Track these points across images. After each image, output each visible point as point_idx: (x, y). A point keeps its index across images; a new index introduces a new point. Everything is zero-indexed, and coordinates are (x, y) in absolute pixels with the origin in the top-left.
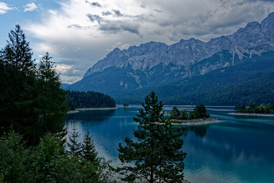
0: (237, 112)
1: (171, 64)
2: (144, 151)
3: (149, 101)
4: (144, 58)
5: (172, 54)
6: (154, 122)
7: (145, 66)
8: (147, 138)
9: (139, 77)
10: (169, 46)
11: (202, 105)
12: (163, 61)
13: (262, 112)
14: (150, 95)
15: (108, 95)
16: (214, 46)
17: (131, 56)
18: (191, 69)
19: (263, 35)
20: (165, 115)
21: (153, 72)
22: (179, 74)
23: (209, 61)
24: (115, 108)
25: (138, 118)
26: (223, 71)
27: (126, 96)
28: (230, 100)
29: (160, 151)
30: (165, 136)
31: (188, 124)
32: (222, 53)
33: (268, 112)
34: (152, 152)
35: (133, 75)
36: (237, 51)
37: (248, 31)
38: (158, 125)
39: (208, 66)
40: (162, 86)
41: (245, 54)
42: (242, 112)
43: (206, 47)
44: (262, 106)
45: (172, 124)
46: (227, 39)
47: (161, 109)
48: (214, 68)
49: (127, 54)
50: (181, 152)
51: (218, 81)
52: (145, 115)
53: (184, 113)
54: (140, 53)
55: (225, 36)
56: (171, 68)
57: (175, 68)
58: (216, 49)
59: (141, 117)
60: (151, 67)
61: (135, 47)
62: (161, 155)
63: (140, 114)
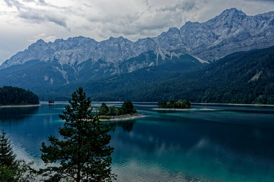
0: (160, 108)
1: (100, 61)
2: (70, 149)
3: (77, 97)
4: (72, 53)
5: (102, 51)
6: (82, 118)
7: (73, 61)
9: (66, 72)
10: (98, 42)
11: (129, 101)
12: (92, 57)
13: (180, 107)
14: (77, 91)
15: (30, 91)
16: (141, 46)
17: (57, 49)
18: (120, 67)
19: (181, 40)
20: (94, 111)
21: (81, 68)
22: (108, 71)
23: (136, 60)
24: (39, 105)
25: (64, 115)
26: (148, 70)
27: (51, 92)
28: (153, 96)
29: (88, 148)
30: (92, 132)
31: (117, 119)
32: (147, 53)
33: (184, 107)
34: (79, 149)
35: (59, 70)
36: (160, 52)
37: (169, 36)
38: (86, 122)
39: (136, 64)
40: (91, 82)
41: (167, 55)
42: (163, 107)
43: (134, 47)
44: (180, 102)
45: (100, 120)
46: (153, 41)
47: (89, 106)
48: (141, 66)
49: (53, 47)
50: (109, 147)
51: (144, 79)
52: (72, 112)
53: (112, 108)
54: (67, 47)
55: (151, 37)
56: (100, 64)
57: (104, 65)
58: (143, 49)
59: (67, 114)
60: (79, 62)
61: (62, 40)
62: (88, 152)
63: (67, 111)
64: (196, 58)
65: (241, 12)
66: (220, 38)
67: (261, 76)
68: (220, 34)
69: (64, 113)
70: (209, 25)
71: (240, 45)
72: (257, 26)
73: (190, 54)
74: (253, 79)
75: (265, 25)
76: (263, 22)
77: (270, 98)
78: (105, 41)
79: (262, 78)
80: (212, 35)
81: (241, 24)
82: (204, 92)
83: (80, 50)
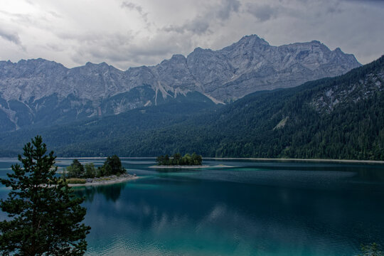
0: (160, 165)
1: (72, 97)
2: (18, 233)
3: (32, 151)
4: (26, 83)
5: (74, 81)
6: (40, 183)
7: (27, 96)
8: (26, 210)
9: (15, 112)
10: (68, 69)
11: (116, 156)
12: (58, 91)
13: (187, 163)
14: (33, 142)
16: (133, 78)
18: (102, 106)
19: (189, 72)
20: (60, 171)
21: (40, 107)
22: (84, 112)
23: (127, 97)
25: (9, 179)
26: (143, 111)
29: (48, 230)
30: (57, 204)
31: (96, 183)
32: (142, 87)
33: (193, 164)
34: (34, 232)
35: (4, 108)
36: (159, 87)
37: (173, 65)
38: (46, 189)
39: (125, 103)
41: (169, 92)
42: (165, 164)
43: (123, 78)
44: (187, 156)
45: (69, 185)
46: (150, 71)
47: (52, 164)
48: (133, 106)
50: (83, 225)
51: (137, 124)
52: (23, 174)
53: (89, 168)
54: (18, 73)
55: (147, 66)
56: (72, 102)
57: (78, 103)
58: (136, 82)
59: (15, 177)
60: (38, 98)
61: (9, 62)
62: (49, 235)
63: (14, 173)
64: (209, 96)
65: (263, 40)
66: (239, 71)
67: (287, 122)
68: (238, 67)
69: (10, 176)
70: (225, 54)
71: (263, 82)
72: (282, 60)
73: (200, 91)
74: (279, 126)
75: (291, 59)
76: (288, 54)
77: (298, 151)
78: (78, 68)
79: (289, 124)
80: (228, 68)
81: (263, 56)
82: (219, 143)
83: (39, 79)
